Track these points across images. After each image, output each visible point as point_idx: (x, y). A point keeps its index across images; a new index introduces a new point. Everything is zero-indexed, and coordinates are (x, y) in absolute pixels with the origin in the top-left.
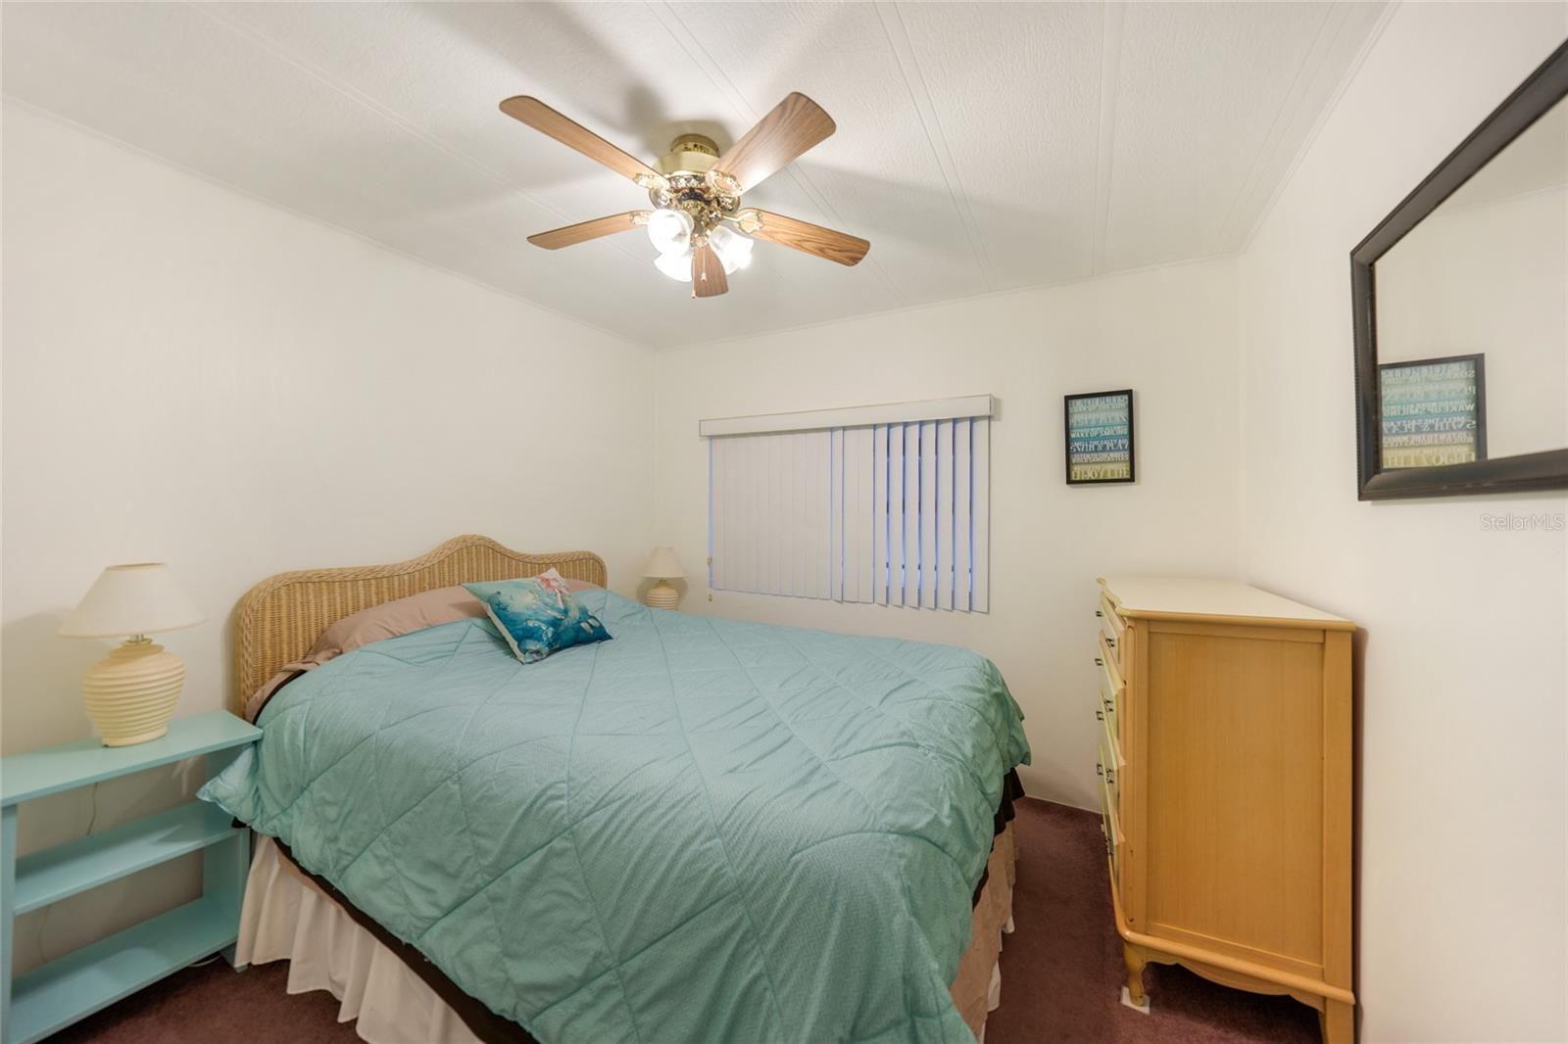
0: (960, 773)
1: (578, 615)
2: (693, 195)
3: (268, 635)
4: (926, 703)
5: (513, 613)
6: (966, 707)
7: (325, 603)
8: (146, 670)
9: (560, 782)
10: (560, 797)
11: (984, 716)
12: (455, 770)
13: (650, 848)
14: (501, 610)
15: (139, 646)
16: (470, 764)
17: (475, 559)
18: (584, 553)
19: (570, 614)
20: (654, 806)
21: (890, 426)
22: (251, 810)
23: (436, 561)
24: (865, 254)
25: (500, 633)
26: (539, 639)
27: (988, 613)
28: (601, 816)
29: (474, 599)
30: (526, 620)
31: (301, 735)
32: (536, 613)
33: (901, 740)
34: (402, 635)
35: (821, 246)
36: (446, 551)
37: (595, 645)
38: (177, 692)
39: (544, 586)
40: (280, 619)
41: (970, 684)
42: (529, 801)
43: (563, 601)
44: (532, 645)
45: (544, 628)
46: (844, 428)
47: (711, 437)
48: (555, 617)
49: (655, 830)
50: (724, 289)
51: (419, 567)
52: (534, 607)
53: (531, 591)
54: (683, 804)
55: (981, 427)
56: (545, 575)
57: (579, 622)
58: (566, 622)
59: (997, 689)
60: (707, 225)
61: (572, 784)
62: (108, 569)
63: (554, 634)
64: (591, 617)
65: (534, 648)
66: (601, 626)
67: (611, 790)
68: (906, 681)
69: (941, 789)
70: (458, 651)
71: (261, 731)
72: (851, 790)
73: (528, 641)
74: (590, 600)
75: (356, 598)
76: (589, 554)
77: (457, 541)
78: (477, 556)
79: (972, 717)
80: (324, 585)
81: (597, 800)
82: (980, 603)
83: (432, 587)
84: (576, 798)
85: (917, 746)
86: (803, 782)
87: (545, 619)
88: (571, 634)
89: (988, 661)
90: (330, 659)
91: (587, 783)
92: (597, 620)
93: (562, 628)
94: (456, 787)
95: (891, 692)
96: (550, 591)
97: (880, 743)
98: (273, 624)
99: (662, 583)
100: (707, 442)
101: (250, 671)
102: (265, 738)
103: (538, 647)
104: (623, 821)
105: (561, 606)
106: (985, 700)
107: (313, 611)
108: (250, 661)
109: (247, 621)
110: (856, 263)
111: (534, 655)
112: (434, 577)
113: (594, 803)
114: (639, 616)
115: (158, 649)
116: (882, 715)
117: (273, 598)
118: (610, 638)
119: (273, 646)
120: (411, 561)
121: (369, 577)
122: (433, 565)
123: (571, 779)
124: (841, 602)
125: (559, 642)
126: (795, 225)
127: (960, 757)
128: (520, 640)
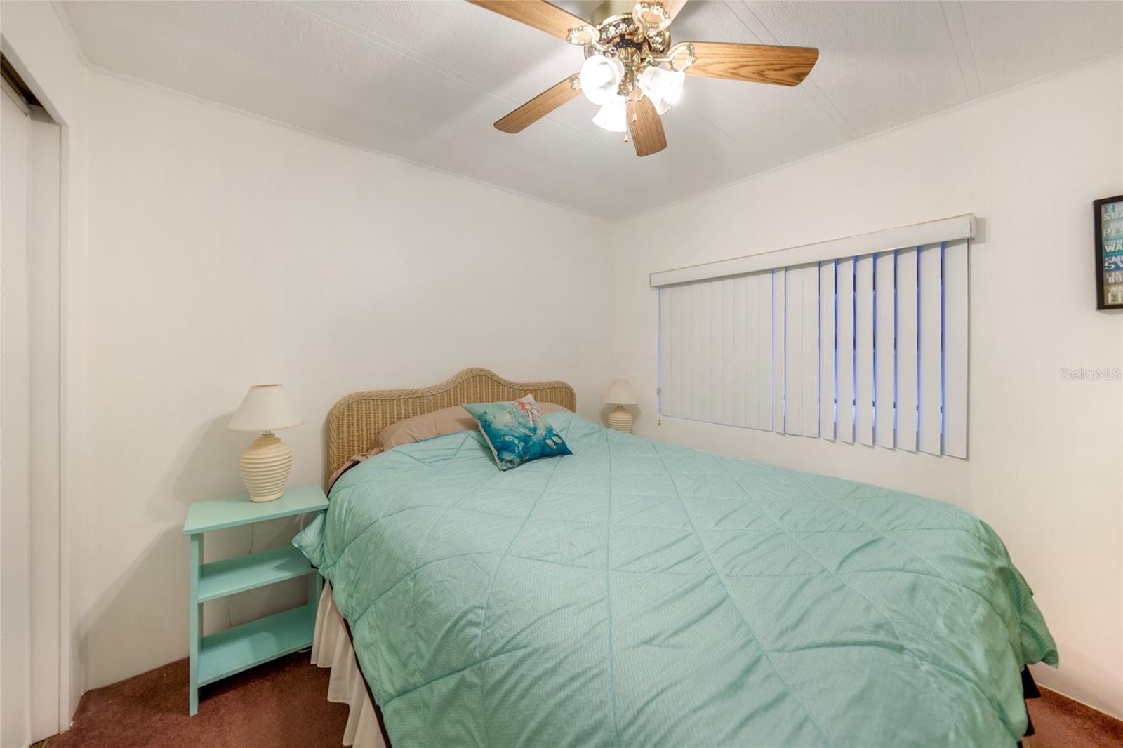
0: (974, 702)
1: (544, 433)
2: (624, 42)
3: (345, 434)
4: (905, 580)
5: (495, 429)
6: (964, 589)
7: (380, 414)
8: (271, 453)
9: (479, 608)
10: (477, 624)
11: (991, 603)
12: (413, 568)
13: (543, 726)
14: (487, 425)
15: (268, 438)
16: (424, 565)
17: (478, 386)
18: (559, 383)
19: (538, 432)
20: (553, 671)
21: (837, 262)
22: (319, 558)
23: (451, 386)
24: (812, 65)
25: (486, 442)
26: (513, 451)
27: (967, 459)
28: (506, 661)
29: (470, 416)
30: (504, 435)
31: (344, 512)
32: (511, 430)
33: (874, 637)
34: (421, 441)
35: (758, 68)
36: (458, 379)
37: (557, 458)
38: (288, 470)
39: (520, 408)
40: (353, 423)
41: (963, 555)
42: (454, 619)
43: (533, 421)
44: (507, 456)
45: (517, 443)
46: (786, 269)
47: (660, 287)
48: (526, 434)
49: (552, 702)
50: (662, 145)
51: (440, 391)
52: (510, 425)
53: (509, 413)
54: (583, 679)
55: (956, 255)
56: (523, 400)
57: (545, 439)
58: (534, 439)
59: (1001, 563)
60: (637, 70)
61: (489, 613)
62: (252, 387)
63: (524, 448)
64: (555, 435)
65: (508, 458)
66: (563, 443)
67: (519, 634)
68: (870, 538)
69: (952, 736)
70: (457, 456)
71: (328, 503)
72: (806, 719)
73: (505, 452)
74: (556, 420)
75: (399, 411)
76: (562, 383)
77: (466, 372)
78: (480, 383)
79: (975, 606)
80: (379, 402)
81: (506, 640)
82: (955, 445)
83: (449, 405)
84: (489, 631)
85: (901, 649)
86: (736, 687)
87: (518, 435)
88: (538, 449)
89: (982, 523)
90: (377, 453)
91: (500, 617)
92: (560, 438)
93: (530, 443)
94: (412, 584)
95: (851, 554)
96: (524, 413)
97: (843, 637)
98: (349, 427)
99: (620, 408)
100: (656, 292)
101: (335, 458)
102: (330, 508)
103: (511, 458)
104: (523, 677)
105: (531, 424)
106: (988, 579)
107: (372, 420)
108: (335, 452)
109: (333, 424)
110: (802, 80)
111: (508, 464)
112: (451, 398)
113: (502, 642)
114: (596, 436)
115: (278, 441)
116: (842, 587)
117: (348, 410)
118: (570, 453)
119: (349, 442)
120: (435, 386)
121: (408, 397)
122: (450, 389)
123: (489, 607)
124: (784, 434)
125: (528, 454)
126: (728, 50)
127: (971, 674)
128: (499, 450)
